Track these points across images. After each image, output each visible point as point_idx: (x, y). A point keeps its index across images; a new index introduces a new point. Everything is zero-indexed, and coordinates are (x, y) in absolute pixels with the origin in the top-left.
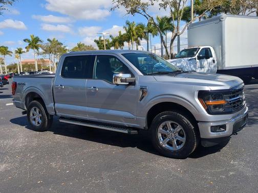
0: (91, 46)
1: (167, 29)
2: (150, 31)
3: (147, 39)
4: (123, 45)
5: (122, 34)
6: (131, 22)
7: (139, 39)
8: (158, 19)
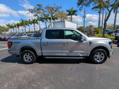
0: (5, 27)
1: (36, 23)
2: (30, 23)
3: (29, 26)
4: (19, 27)
5: (18, 23)
6: (23, 20)
7: (26, 25)
8: (32, 19)
